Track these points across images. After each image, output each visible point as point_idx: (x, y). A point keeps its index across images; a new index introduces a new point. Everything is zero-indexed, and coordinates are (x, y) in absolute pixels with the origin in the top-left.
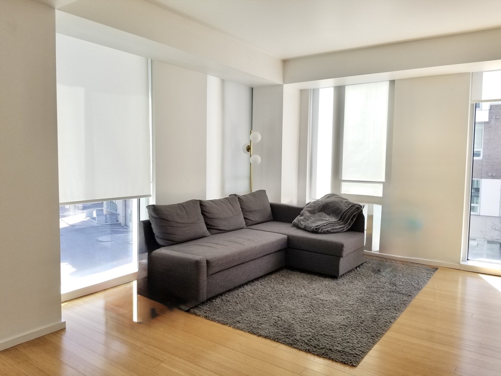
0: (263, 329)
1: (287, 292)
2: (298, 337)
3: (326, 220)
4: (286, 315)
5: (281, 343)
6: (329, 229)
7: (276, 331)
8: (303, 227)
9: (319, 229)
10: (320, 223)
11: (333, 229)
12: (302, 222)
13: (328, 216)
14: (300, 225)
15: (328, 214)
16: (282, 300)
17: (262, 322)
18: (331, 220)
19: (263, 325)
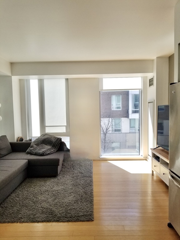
0: (38, 217)
1: (37, 191)
2: (60, 215)
3: (46, 148)
4: (45, 205)
5: (53, 222)
6: (49, 152)
7: (46, 216)
8: (34, 153)
9: (44, 153)
10: (43, 150)
11: (51, 152)
12: (33, 151)
13: (46, 146)
14: (32, 153)
15: (46, 145)
16: (37, 197)
17: (35, 214)
18: (49, 148)
19: (37, 215)
